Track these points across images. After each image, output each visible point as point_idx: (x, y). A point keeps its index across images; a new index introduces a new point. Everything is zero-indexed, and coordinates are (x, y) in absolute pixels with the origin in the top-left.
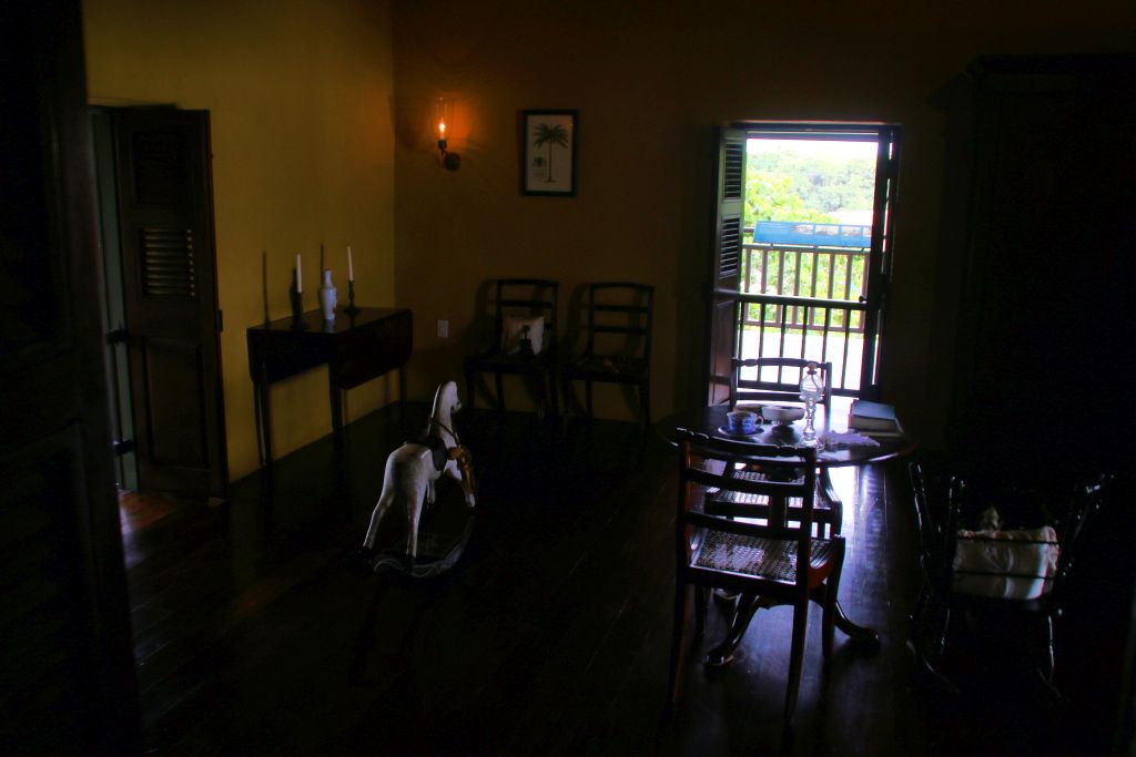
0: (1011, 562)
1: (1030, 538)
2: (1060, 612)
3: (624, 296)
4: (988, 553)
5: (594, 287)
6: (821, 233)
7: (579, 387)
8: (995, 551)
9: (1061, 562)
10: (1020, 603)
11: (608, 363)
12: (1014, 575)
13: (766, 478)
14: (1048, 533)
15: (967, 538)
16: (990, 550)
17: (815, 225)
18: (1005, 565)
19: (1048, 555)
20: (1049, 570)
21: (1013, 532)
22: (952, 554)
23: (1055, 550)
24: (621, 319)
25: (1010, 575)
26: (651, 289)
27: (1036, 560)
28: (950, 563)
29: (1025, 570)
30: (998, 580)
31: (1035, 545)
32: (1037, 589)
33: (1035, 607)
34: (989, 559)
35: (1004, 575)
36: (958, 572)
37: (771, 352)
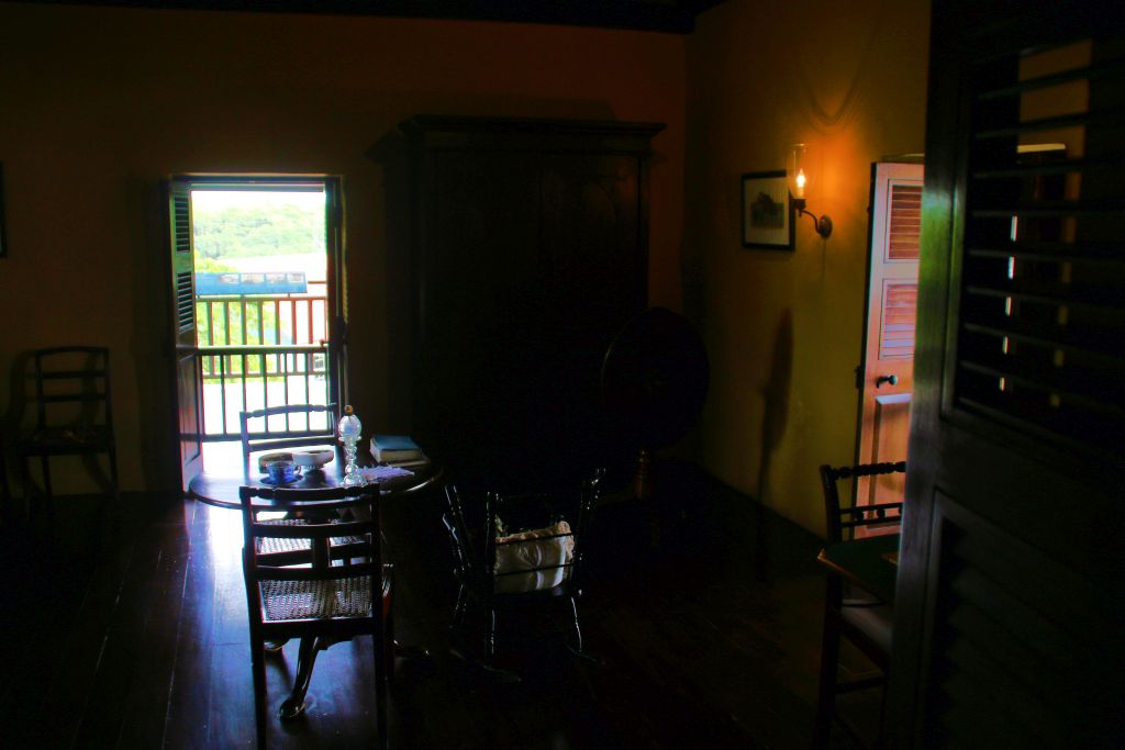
0: (540, 558)
1: (551, 533)
2: (580, 592)
3: (76, 362)
4: (521, 553)
5: (39, 354)
6: (247, 282)
7: (35, 464)
8: (526, 551)
9: (576, 551)
10: (548, 591)
11: (70, 434)
12: (543, 568)
13: (306, 522)
14: (564, 527)
15: (502, 544)
16: (523, 551)
17: (240, 275)
18: (536, 560)
19: (567, 546)
20: (567, 557)
21: (539, 531)
22: (493, 561)
23: (570, 539)
24: (75, 386)
25: (540, 569)
26: (105, 351)
27: (557, 551)
28: (492, 569)
29: (550, 562)
30: (531, 575)
31: (556, 539)
32: (560, 576)
33: (559, 593)
34: (522, 558)
35: (535, 570)
36: (498, 575)
37: (276, 400)
